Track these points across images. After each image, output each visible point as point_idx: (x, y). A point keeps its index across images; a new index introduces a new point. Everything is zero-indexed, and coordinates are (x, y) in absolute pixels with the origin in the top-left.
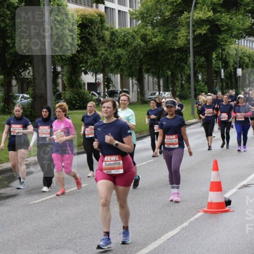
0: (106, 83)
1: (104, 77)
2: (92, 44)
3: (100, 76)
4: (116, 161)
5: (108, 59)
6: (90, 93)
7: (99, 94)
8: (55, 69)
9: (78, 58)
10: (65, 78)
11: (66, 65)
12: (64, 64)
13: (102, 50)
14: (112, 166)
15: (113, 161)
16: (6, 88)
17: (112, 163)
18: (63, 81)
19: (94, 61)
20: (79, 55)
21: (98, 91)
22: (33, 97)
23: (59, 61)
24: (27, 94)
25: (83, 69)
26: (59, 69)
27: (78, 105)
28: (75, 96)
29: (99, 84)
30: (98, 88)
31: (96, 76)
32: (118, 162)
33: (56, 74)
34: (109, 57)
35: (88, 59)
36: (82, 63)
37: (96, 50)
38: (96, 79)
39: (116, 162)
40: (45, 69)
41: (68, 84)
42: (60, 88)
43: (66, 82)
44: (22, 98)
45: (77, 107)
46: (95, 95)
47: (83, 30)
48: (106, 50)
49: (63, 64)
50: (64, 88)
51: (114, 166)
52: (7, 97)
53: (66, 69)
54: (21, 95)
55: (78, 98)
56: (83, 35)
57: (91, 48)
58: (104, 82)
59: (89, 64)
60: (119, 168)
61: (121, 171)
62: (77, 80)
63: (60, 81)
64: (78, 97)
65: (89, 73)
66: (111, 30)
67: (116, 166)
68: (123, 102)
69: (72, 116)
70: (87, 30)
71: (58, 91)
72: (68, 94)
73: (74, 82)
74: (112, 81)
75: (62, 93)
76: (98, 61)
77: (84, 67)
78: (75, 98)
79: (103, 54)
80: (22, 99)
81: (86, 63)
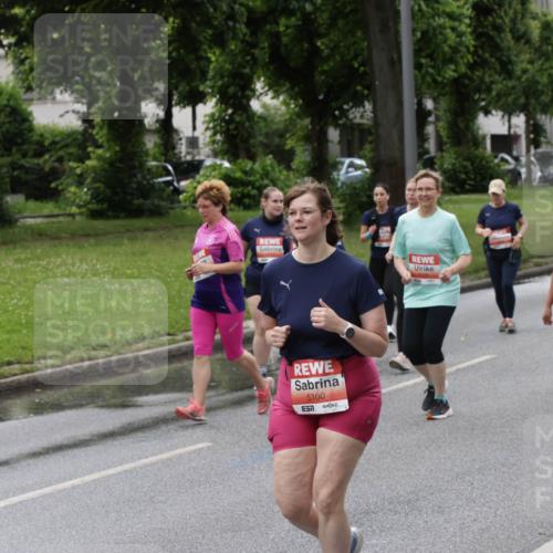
0: (532, 136)
1: (527, 122)
2: (500, 50)
3: (519, 121)
4: (325, 374)
5: (538, 83)
6: (496, 157)
7: (517, 159)
8: (420, 104)
9: (470, 79)
10: (441, 124)
11: (444, 95)
12: (440, 94)
13: (523, 61)
14: (314, 391)
15: (317, 375)
16: (316, 145)
17: (313, 380)
18: (437, 132)
19: (507, 86)
20: (473, 73)
21: (515, 153)
22: (375, 164)
23: (429, 86)
24: (360, 157)
25: (483, 103)
26: (429, 104)
27: (472, 182)
28: (465, 163)
29: (516, 138)
30: (514, 147)
31: (509, 121)
32: (331, 378)
33: (422, 116)
34: (538, 78)
35: (492, 83)
36: (478, 90)
37: (510, 62)
38: (510, 127)
39: (324, 378)
40: (400, 103)
41: (448, 138)
42: (431, 145)
43: (444, 133)
44: (349, 166)
45: (467, 187)
46: (507, 161)
47: (482, 19)
48: (531, 62)
49: (436, 94)
50: (440, 146)
51: (320, 390)
52: (316, 164)
53: (444, 104)
54: (347, 161)
55: (470, 168)
56: (480, 30)
57: (497, 59)
58: (528, 132)
59: (494, 93)
60: (334, 397)
61: (343, 405)
62: (468, 128)
63: (430, 129)
64: (472, 164)
65: (494, 112)
66: (543, 19)
67: (328, 390)
68: (424, 193)
69: (457, 206)
70: (490, 19)
71: (427, 152)
72: (449, 159)
73: (461, 132)
74: (545, 131)
75: (434, 157)
76: (513, 88)
77: (483, 100)
78: (465, 167)
79: (525, 71)
80: (350, 169)
81: (489, 90)
